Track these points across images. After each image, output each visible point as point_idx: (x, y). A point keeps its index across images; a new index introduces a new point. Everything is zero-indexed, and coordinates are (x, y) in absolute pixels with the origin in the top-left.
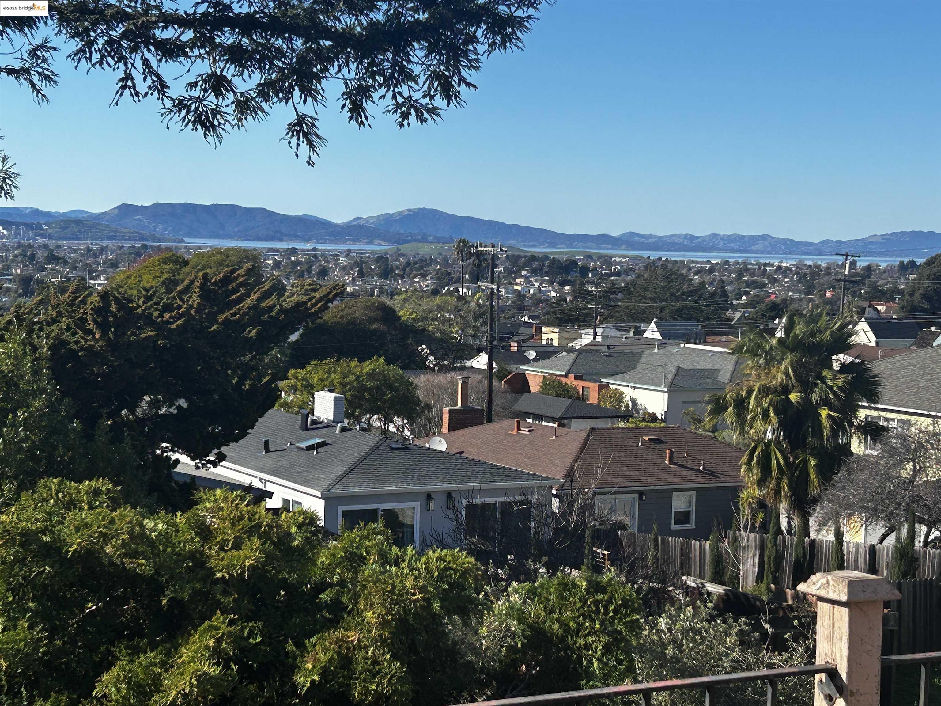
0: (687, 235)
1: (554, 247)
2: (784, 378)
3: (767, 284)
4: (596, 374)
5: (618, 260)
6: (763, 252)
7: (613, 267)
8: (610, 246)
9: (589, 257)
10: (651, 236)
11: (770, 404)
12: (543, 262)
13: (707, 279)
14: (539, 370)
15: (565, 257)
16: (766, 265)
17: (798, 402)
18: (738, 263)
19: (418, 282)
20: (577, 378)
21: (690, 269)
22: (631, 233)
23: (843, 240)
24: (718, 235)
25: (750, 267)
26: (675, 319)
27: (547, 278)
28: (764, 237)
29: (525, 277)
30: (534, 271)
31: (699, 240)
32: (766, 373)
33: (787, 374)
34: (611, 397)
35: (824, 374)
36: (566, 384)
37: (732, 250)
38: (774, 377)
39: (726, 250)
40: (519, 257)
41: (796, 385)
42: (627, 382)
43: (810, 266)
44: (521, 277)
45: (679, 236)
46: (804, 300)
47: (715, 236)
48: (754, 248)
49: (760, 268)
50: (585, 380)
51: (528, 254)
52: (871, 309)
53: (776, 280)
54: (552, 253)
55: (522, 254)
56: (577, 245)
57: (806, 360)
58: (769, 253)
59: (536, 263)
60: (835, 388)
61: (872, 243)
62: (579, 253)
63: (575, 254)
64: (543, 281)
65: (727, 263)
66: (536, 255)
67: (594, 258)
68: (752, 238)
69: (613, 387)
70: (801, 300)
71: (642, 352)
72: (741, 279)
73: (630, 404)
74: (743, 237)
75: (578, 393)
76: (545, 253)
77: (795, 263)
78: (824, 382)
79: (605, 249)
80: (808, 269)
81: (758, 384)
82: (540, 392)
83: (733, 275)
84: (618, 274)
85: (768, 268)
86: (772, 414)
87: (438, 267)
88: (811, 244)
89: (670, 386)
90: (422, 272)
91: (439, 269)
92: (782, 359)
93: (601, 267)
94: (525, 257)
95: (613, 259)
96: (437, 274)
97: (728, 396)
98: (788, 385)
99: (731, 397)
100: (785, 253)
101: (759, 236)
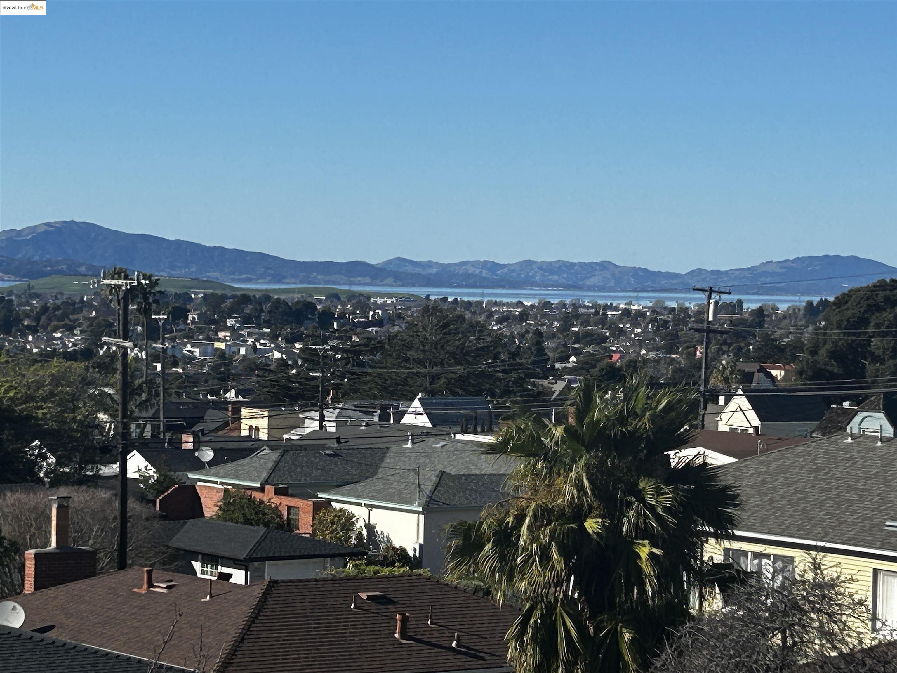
0: (486, 262)
1: (280, 282)
2: (575, 492)
3: (607, 338)
4: (309, 485)
5: (380, 301)
6: (602, 289)
7: (371, 313)
8: (368, 280)
9: (335, 296)
10: (430, 264)
11: (552, 538)
12: (260, 304)
13: (516, 329)
14: (219, 480)
15: (297, 297)
16: (606, 308)
17: (598, 534)
18: (564, 306)
19: (60, 338)
20: (278, 492)
21: (491, 315)
22: (399, 259)
23: (723, 269)
24: (534, 262)
25: (582, 311)
26: (454, 394)
27: (268, 330)
28: (605, 265)
29: (232, 329)
30: (246, 320)
31: (506, 270)
32: (546, 485)
33: (580, 487)
34: (333, 523)
35: (642, 485)
36: (261, 502)
37: (556, 285)
38: (560, 491)
39: (547, 286)
40: (224, 297)
41: (595, 505)
42: (359, 497)
43: (674, 309)
44: (226, 328)
45: (475, 264)
46: (663, 362)
47: (529, 263)
48: (590, 282)
49: (597, 313)
50: (293, 496)
51: (238, 293)
52: (761, 375)
53: (622, 331)
54: (275, 291)
55: (229, 293)
56: (315, 277)
57: (613, 464)
58: (611, 290)
59: (250, 306)
60: (659, 510)
61: (765, 274)
62: (319, 291)
63: (310, 292)
64: (262, 336)
65: (547, 305)
66: (251, 294)
67: (343, 298)
68: (584, 266)
69: (337, 506)
70: (657, 361)
71: (388, 448)
72: (569, 330)
73: (365, 533)
74: (573, 265)
75: (281, 516)
76: (267, 290)
77: (650, 305)
78: (642, 500)
79: (359, 284)
80: (670, 313)
81: (533, 505)
82: (218, 516)
83: (556, 324)
84: (379, 323)
85: (609, 313)
86: (555, 555)
87: (94, 314)
88: (675, 276)
89: (428, 503)
90: (67, 321)
91: (95, 318)
92: (574, 461)
93: (354, 313)
94: (234, 297)
95: (372, 300)
96: (91, 325)
97: (485, 526)
98: (582, 504)
99: (489, 527)
100: (635, 290)
101: (596, 264)
